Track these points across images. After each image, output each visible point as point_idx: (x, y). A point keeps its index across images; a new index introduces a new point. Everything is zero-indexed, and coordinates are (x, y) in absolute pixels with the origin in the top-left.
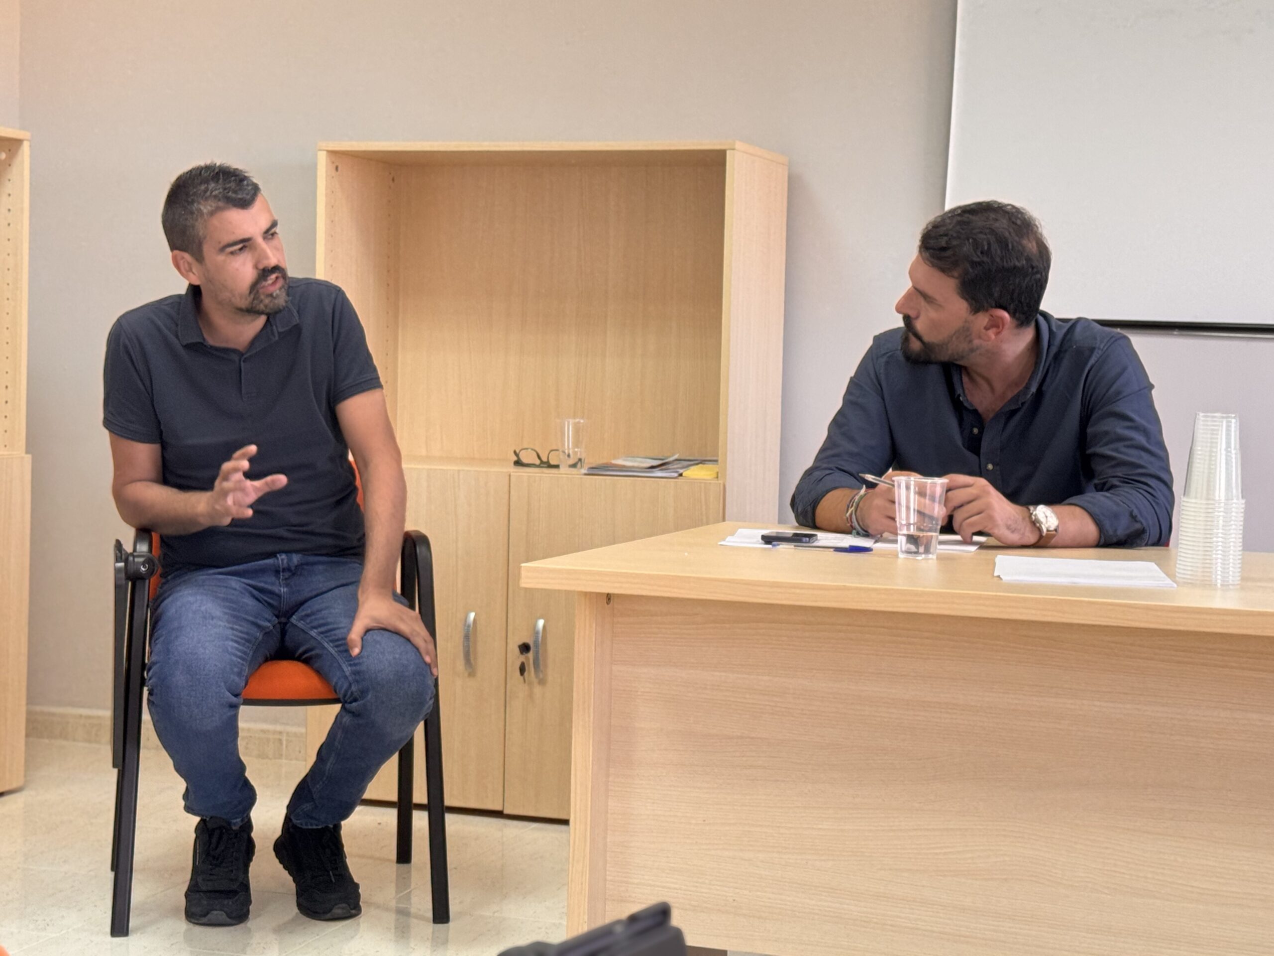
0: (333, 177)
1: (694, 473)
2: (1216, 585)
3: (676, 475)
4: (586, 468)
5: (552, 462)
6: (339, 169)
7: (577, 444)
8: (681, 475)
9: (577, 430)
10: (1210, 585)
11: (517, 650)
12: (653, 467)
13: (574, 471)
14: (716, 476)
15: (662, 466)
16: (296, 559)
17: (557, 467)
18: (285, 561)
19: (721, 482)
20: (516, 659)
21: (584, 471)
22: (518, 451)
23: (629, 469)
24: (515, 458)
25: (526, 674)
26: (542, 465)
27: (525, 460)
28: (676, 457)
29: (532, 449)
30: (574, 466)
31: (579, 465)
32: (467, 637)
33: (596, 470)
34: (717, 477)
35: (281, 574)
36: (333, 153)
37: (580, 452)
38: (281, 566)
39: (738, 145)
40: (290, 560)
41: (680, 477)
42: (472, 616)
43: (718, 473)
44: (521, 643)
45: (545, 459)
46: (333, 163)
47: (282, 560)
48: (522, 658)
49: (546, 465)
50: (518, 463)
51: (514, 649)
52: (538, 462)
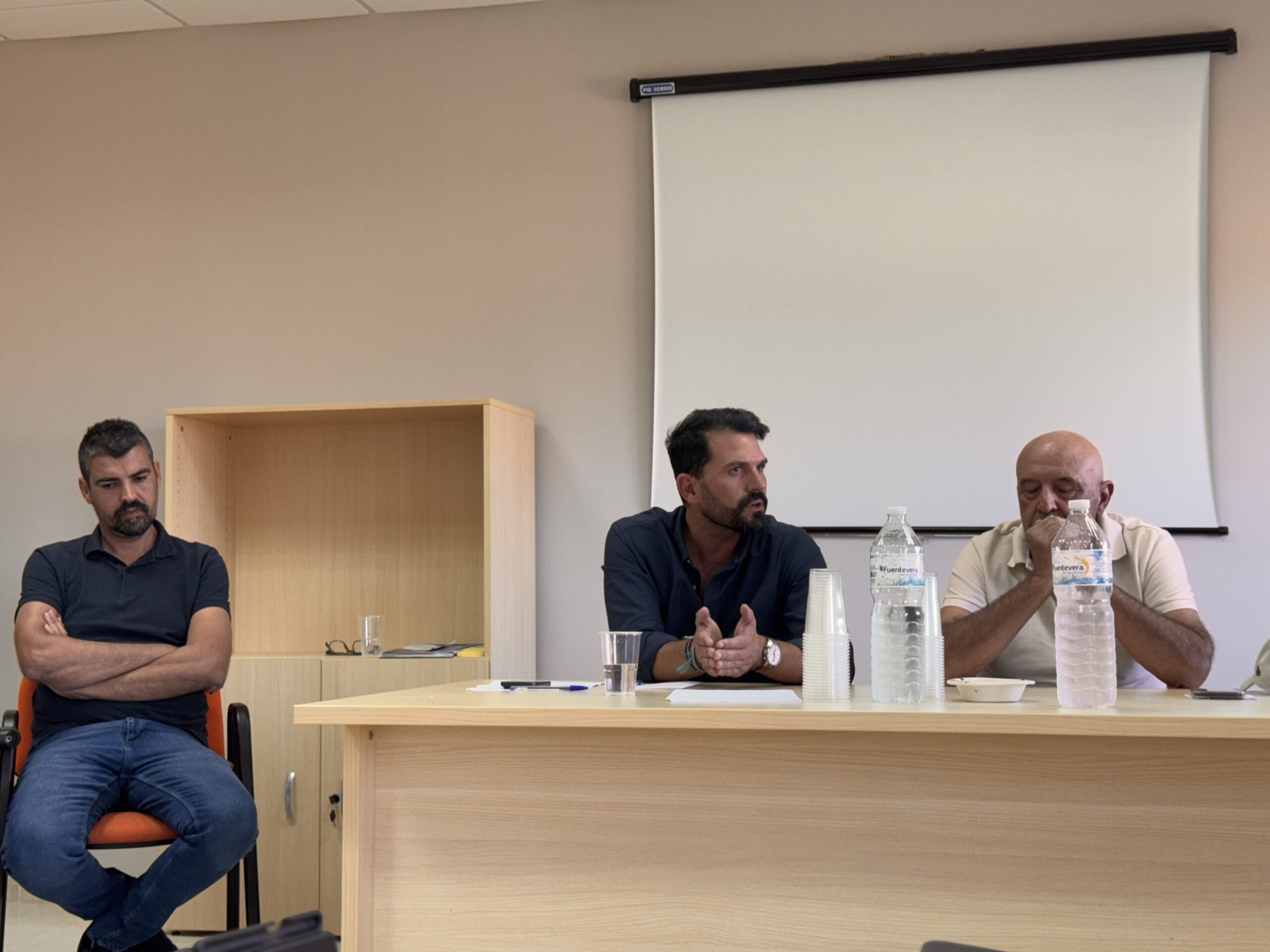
0: (179, 435)
1: (464, 653)
2: (831, 699)
3: (451, 655)
4: (382, 653)
5: (357, 651)
6: (184, 429)
7: (375, 634)
8: (456, 655)
9: (375, 625)
10: (827, 699)
11: (328, 801)
12: (433, 650)
13: (373, 656)
14: (482, 654)
15: (442, 648)
16: (142, 723)
17: (360, 654)
18: (133, 725)
19: (486, 658)
20: (327, 807)
21: (380, 655)
22: (329, 643)
23: (417, 652)
24: (327, 649)
25: (336, 819)
26: (348, 653)
27: (335, 650)
28: (453, 642)
29: (341, 641)
30: (372, 652)
31: (376, 651)
32: (288, 792)
33: (389, 654)
34: (484, 655)
35: (128, 735)
36: (178, 417)
37: (377, 641)
38: (128, 727)
39: (492, 401)
40: (136, 724)
41: (455, 657)
42: (292, 775)
43: (484, 652)
44: (331, 794)
45: (350, 648)
46: (179, 424)
47: (130, 724)
48: (333, 807)
49: (351, 653)
50: (330, 653)
51: (326, 800)
52: (345, 651)
